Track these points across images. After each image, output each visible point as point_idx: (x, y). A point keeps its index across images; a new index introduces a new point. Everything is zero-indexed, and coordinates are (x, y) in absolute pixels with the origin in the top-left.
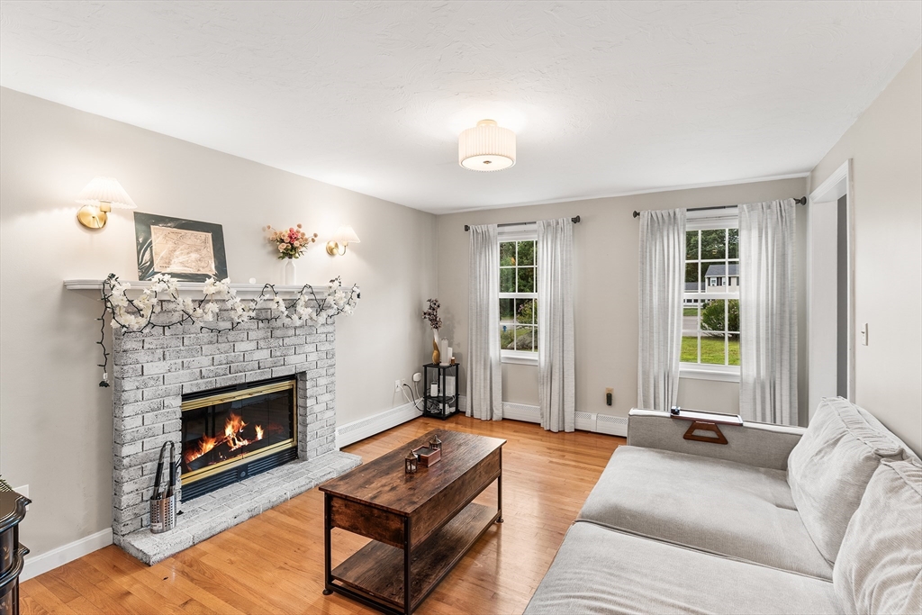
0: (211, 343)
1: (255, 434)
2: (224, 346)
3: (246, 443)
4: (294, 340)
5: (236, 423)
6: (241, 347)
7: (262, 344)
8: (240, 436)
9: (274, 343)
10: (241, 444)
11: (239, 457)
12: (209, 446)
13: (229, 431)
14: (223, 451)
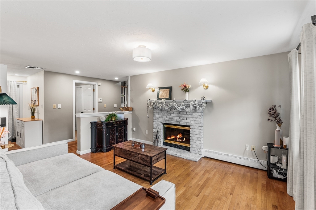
0: (166, 113)
1: (183, 139)
2: (169, 114)
3: (181, 140)
4: (186, 116)
5: (180, 135)
6: (173, 115)
7: (177, 115)
8: (180, 138)
9: (180, 115)
10: (180, 140)
11: (178, 142)
12: (173, 137)
13: (178, 136)
14: (175, 140)
